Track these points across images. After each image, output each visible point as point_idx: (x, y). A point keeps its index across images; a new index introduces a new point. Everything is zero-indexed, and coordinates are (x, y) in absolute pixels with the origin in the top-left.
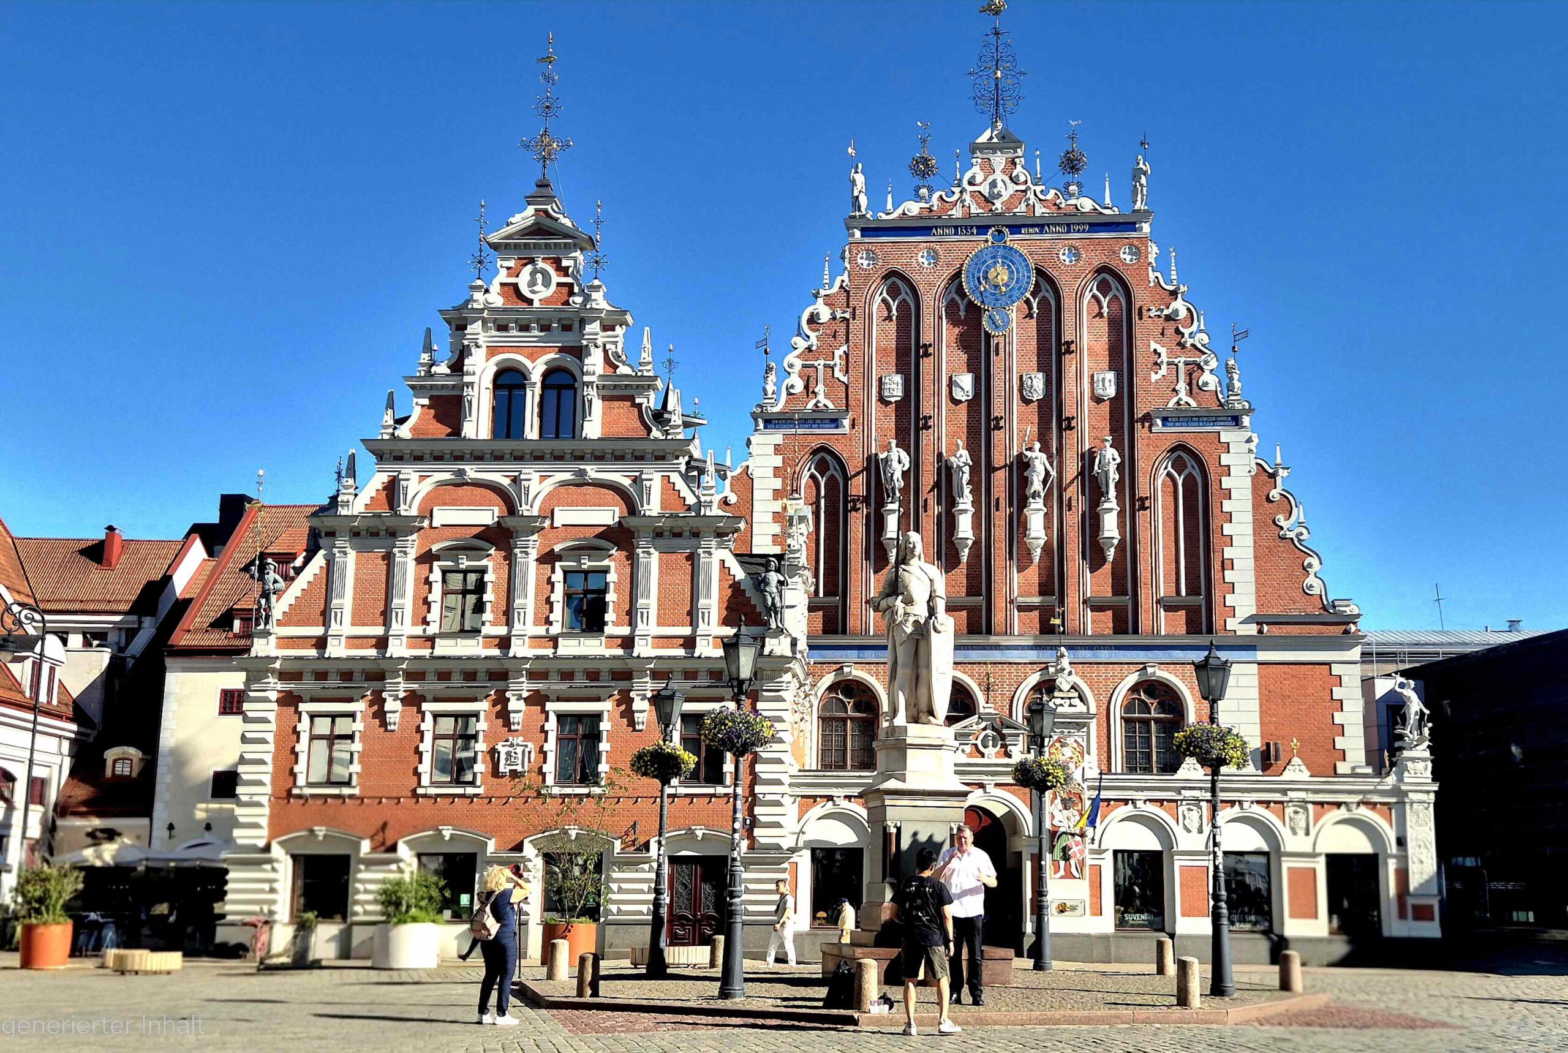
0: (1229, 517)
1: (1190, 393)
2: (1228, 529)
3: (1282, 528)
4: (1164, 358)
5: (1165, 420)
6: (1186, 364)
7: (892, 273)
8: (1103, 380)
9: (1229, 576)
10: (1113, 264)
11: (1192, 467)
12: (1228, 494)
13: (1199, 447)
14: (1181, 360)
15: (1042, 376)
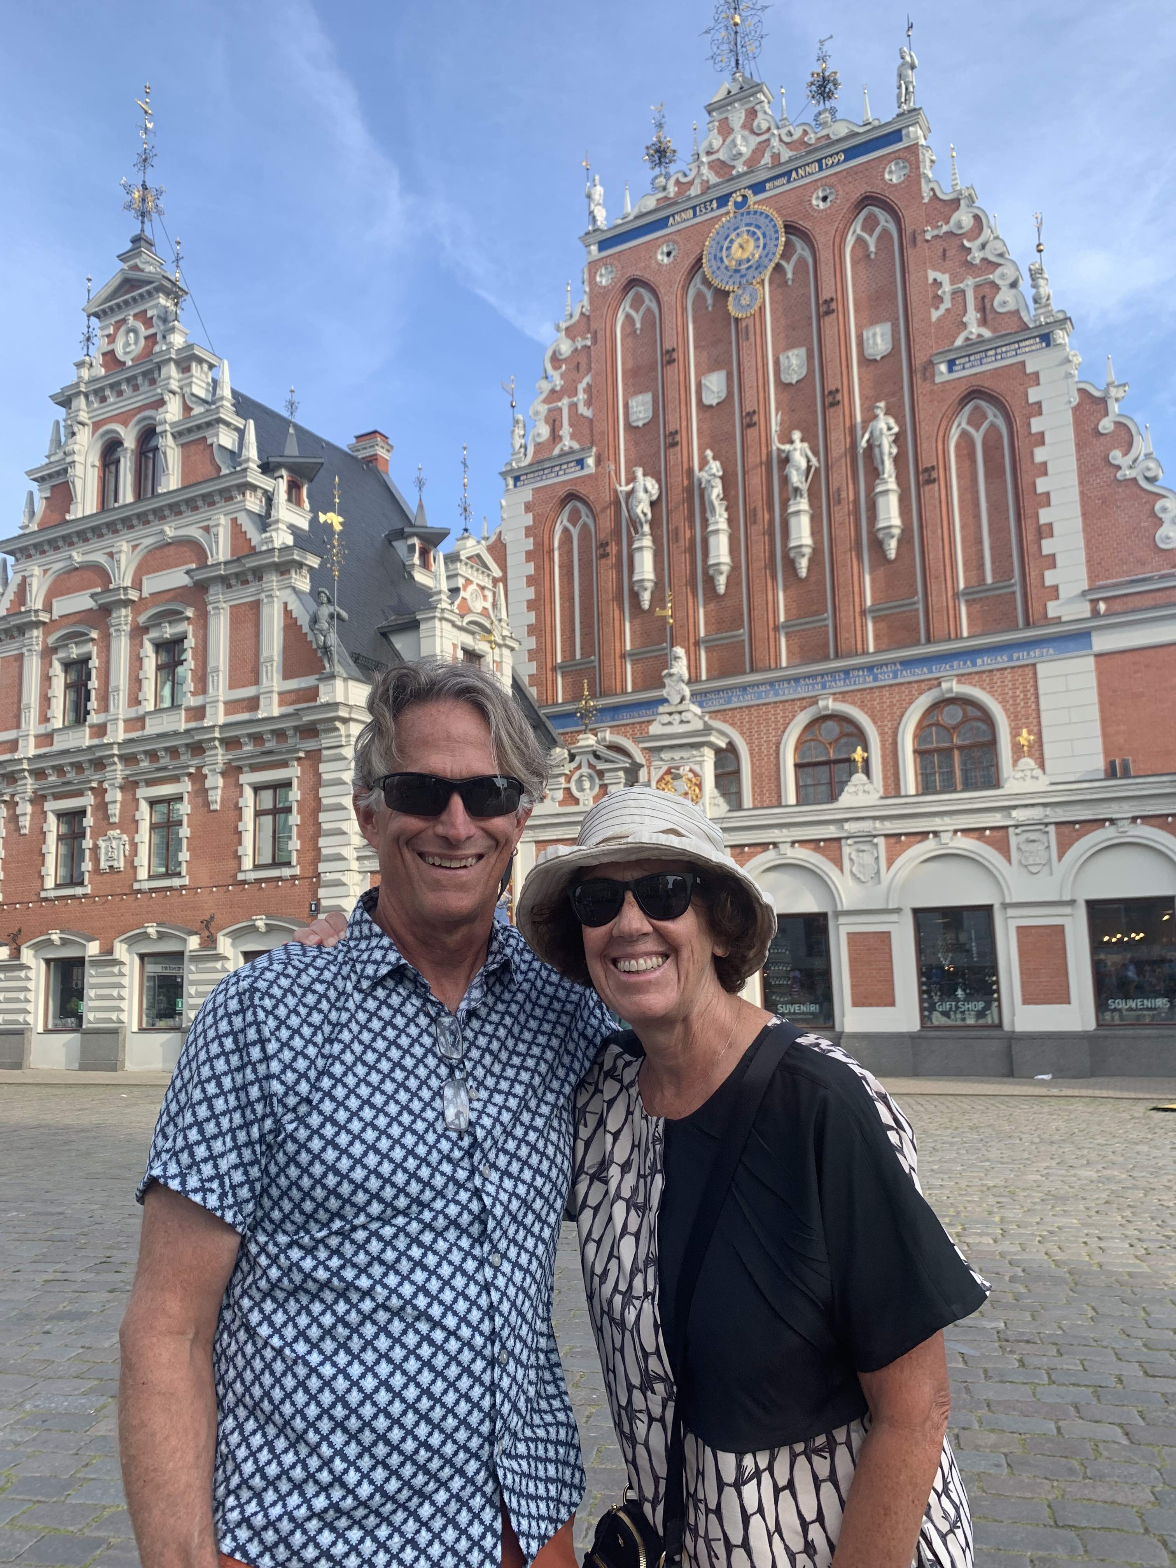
0: (1043, 469)
1: (983, 322)
2: (1042, 484)
3: (1119, 468)
4: (947, 288)
5: (951, 364)
6: (977, 287)
7: (633, 283)
8: (874, 335)
9: (1047, 546)
10: (877, 189)
11: (993, 415)
12: (1040, 439)
13: (999, 387)
14: (969, 284)
15: (802, 351)
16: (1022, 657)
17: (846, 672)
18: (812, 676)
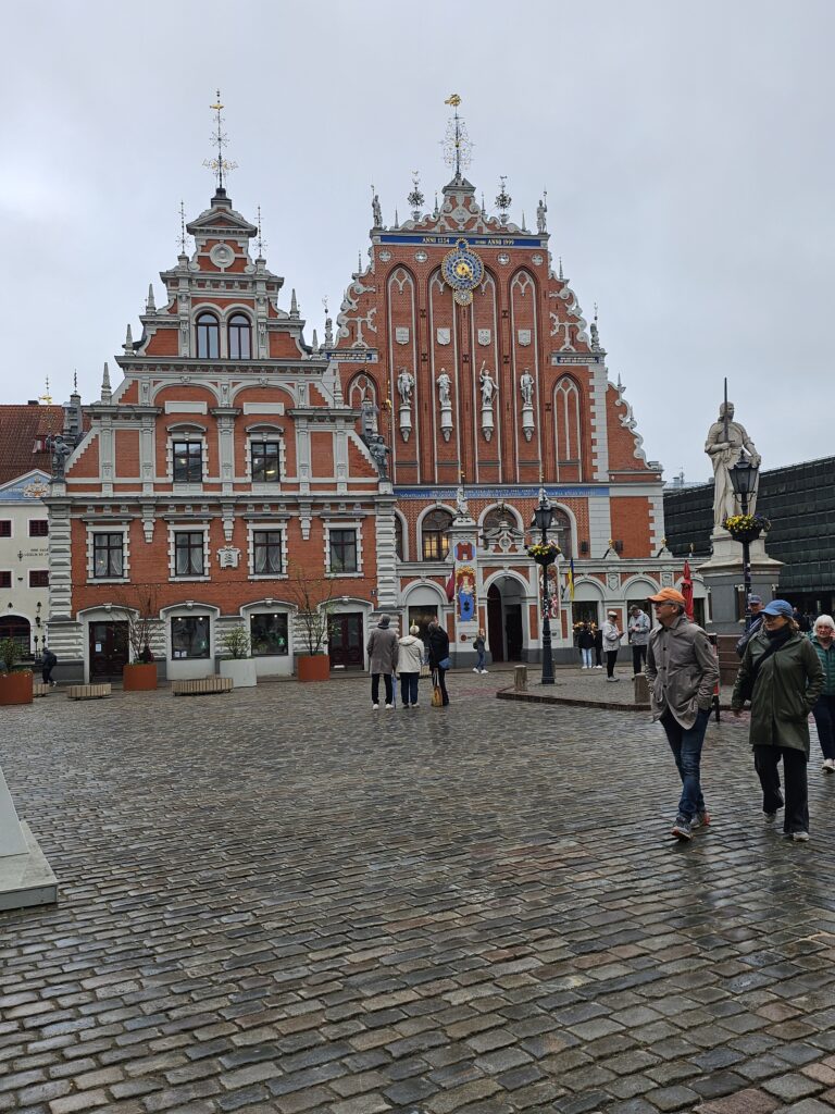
0: (593, 415)
1: (572, 343)
2: (593, 422)
3: (622, 421)
4: (557, 323)
5: (559, 359)
6: (570, 326)
7: (401, 265)
9: (594, 449)
10: (529, 265)
11: (573, 386)
12: (593, 402)
13: (578, 374)
14: (567, 324)
15: (489, 331)
16: (582, 494)
17: (510, 489)
18: (492, 489)
